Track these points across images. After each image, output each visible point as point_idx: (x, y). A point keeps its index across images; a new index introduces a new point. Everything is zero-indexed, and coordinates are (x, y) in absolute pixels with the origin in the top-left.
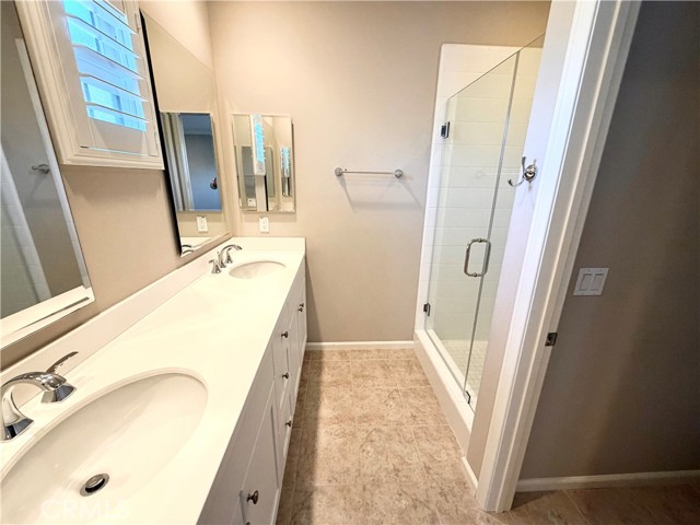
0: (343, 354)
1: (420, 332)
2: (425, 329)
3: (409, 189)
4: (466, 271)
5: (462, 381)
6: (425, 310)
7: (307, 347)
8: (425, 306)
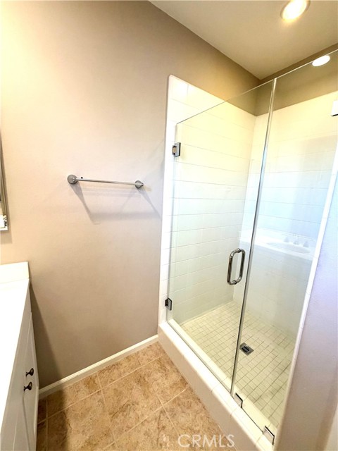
0: (90, 382)
1: (163, 324)
2: (167, 319)
3: (148, 199)
4: (229, 281)
5: (228, 382)
6: (167, 305)
7: (40, 395)
8: (167, 301)
